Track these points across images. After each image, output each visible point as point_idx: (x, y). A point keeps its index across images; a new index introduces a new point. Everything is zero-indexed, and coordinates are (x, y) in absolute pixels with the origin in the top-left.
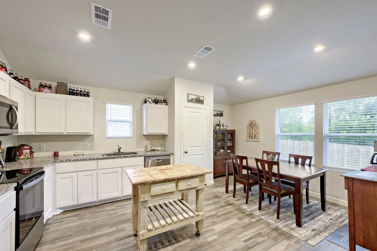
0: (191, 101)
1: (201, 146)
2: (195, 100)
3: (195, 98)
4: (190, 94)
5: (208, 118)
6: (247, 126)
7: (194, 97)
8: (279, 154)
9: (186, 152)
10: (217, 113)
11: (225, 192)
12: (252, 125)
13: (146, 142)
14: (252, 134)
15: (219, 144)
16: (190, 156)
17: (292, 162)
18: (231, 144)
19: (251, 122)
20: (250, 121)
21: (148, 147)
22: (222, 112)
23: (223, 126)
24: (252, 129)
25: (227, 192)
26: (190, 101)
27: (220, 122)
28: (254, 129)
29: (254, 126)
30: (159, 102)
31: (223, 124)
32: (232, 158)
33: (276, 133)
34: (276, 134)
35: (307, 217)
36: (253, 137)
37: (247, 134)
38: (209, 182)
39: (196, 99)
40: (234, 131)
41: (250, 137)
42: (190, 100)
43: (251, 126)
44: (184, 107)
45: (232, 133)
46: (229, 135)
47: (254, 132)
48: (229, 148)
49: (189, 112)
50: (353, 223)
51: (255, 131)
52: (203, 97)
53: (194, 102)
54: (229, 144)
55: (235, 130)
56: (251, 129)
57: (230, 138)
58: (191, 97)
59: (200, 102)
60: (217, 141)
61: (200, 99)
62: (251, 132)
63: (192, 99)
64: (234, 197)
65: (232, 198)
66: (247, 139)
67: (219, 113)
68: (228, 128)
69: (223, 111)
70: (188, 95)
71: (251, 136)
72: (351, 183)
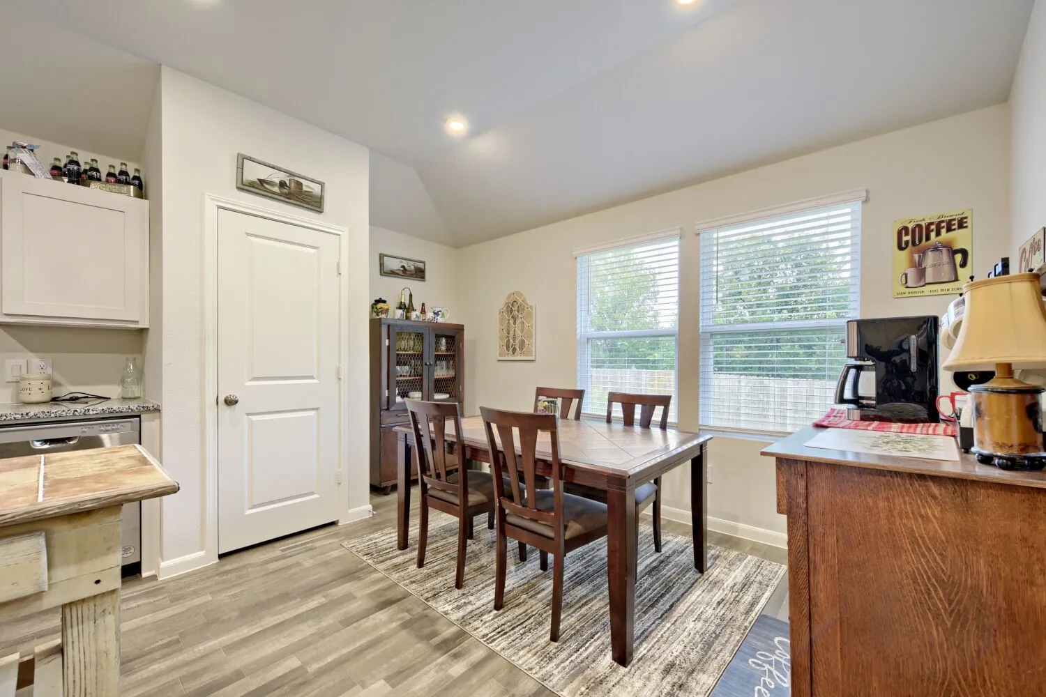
0: (259, 187)
1: (312, 377)
2: (276, 189)
3: (277, 181)
4: (250, 159)
5: (344, 269)
6: (500, 313)
7: (277, 177)
8: (580, 394)
9: (230, 402)
10: (403, 267)
11: (396, 547)
12: (514, 309)
13: (22, 362)
14: (514, 338)
15: (403, 370)
16: (254, 418)
17: (617, 419)
18: (451, 373)
19: (511, 301)
20: (509, 296)
21: (24, 384)
22: (421, 265)
23: (423, 311)
24: (515, 323)
25: (403, 544)
26: (253, 187)
27: (411, 296)
28: (518, 321)
29: (518, 312)
30: (99, 180)
31: (423, 305)
32: (413, 413)
33: (578, 331)
34: (578, 337)
35: (652, 606)
36: (518, 349)
37: (501, 338)
38: (351, 511)
39: (282, 184)
40: (460, 329)
41: (508, 348)
42: (252, 184)
43: (512, 311)
44: (219, 207)
45: (453, 336)
46: (444, 341)
47: (518, 332)
48: (440, 385)
49: (248, 234)
50: (805, 660)
51: (522, 330)
52: (322, 184)
53: (271, 196)
54: (441, 372)
55: (463, 326)
56: (511, 322)
57: (447, 350)
58: (254, 173)
59: (303, 201)
60: (393, 360)
61: (305, 188)
62: (511, 334)
63: (262, 182)
64: (421, 564)
65: (413, 567)
66: (500, 355)
67: (410, 266)
68: (440, 319)
69: (424, 263)
70: (242, 159)
71: (511, 345)
72: (802, 484)
